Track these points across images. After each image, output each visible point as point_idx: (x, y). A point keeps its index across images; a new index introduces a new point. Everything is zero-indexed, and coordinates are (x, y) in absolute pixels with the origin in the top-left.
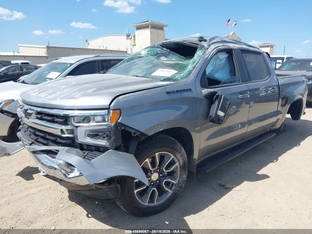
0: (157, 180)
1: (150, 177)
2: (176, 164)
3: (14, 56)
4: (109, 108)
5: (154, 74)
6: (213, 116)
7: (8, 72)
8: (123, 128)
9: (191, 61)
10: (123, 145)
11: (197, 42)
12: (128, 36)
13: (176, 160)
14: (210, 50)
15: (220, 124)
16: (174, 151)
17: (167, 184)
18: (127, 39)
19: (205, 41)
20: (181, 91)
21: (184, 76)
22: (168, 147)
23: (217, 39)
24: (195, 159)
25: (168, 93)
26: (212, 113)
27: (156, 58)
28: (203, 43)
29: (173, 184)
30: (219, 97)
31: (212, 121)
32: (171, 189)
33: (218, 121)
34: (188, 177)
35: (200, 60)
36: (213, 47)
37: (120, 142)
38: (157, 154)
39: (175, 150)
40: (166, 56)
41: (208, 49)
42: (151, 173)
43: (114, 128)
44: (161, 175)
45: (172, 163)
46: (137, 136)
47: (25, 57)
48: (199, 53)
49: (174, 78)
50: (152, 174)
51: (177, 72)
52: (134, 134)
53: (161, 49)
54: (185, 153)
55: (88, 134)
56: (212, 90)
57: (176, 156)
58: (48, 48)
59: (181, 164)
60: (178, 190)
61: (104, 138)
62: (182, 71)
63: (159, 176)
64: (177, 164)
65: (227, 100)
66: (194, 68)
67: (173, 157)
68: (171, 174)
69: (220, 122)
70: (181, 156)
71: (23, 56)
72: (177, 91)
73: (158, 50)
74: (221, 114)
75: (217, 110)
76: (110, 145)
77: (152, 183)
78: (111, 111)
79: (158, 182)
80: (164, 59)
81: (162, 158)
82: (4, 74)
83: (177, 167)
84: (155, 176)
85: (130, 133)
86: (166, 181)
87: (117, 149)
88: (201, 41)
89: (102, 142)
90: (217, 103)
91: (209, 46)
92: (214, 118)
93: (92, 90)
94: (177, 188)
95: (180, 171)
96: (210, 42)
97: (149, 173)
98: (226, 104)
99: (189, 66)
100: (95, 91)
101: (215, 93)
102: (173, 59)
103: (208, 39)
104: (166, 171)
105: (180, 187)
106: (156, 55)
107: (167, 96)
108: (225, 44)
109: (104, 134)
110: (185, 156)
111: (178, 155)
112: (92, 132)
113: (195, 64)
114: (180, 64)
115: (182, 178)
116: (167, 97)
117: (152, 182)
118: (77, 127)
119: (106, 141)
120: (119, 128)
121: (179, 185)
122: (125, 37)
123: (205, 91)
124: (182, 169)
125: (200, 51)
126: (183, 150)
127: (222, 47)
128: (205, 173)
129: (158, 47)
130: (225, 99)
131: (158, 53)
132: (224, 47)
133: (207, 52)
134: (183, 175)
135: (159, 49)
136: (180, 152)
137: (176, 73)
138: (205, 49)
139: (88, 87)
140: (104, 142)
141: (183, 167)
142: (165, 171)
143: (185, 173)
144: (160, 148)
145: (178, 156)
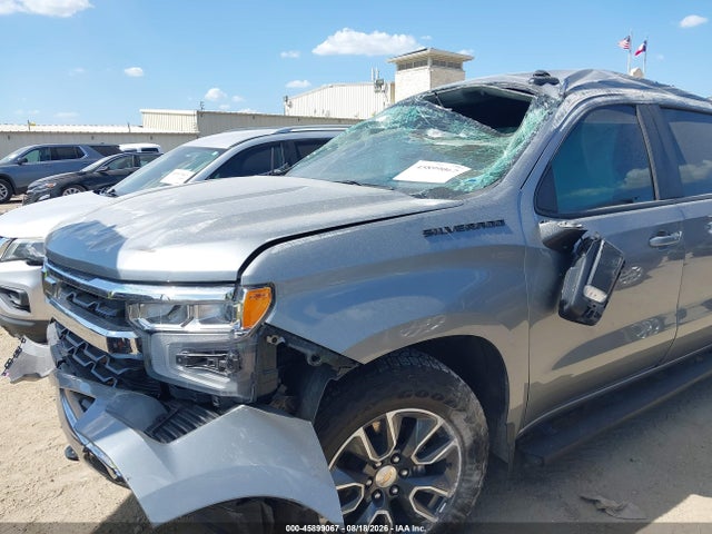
0: (392, 487)
1: (372, 478)
2: (452, 444)
3: (129, 134)
4: (239, 280)
5: (402, 177)
6: (572, 300)
7: (109, 169)
8: (281, 340)
9: (513, 138)
10: (283, 388)
11: (531, 87)
12: (379, 84)
13: (451, 431)
14: (566, 107)
15: (591, 323)
16: (444, 405)
17: (423, 498)
18: (377, 92)
19: (554, 82)
20: (471, 226)
21: (486, 182)
22: (426, 395)
23: (589, 76)
24: (512, 424)
25: (428, 233)
26: (569, 292)
27: (413, 132)
28: (547, 89)
29: (441, 498)
30: (589, 246)
31: (569, 315)
32: (433, 511)
33: (586, 314)
34: (488, 478)
35: (534, 135)
36: (575, 98)
37: (272, 381)
38: (390, 416)
39: (449, 402)
40: (443, 128)
41: (559, 104)
42: (375, 468)
43: (253, 343)
44: (405, 473)
45: (440, 439)
46: (324, 364)
47: (151, 137)
48: (534, 116)
49: (456, 189)
50: (377, 469)
51: (467, 169)
52: (315, 358)
53: (430, 107)
54: (481, 411)
55: (178, 357)
56: (570, 224)
57: (450, 421)
58: (200, 114)
59: (468, 442)
60: (455, 517)
61: (222, 369)
62: (482, 168)
63: (399, 474)
64: (455, 443)
65: (616, 254)
66: (516, 158)
67: (441, 422)
68: (435, 472)
69: (593, 318)
70: (468, 420)
71: (148, 134)
72: (459, 228)
73: (422, 112)
74: (595, 295)
75: (584, 282)
76: (239, 391)
77: (378, 496)
78: (245, 291)
79: (395, 491)
80: (435, 136)
81: (407, 425)
82: (101, 172)
83: (454, 450)
84: (387, 476)
85: (303, 356)
86: (418, 492)
87: (262, 402)
88: (540, 83)
89: (218, 383)
90: (582, 262)
91: (565, 96)
92: (575, 306)
93: (202, 225)
94: (454, 511)
95: (464, 463)
96: (566, 87)
97: (368, 469)
98: (610, 268)
99: (506, 153)
100: (210, 228)
101: (577, 233)
102: (462, 135)
103: (561, 79)
104: (420, 464)
105: (463, 509)
106: (414, 124)
107: (426, 242)
108: (614, 91)
109: (223, 358)
110: (481, 417)
111: (459, 419)
112: (191, 351)
113: (520, 147)
114: (478, 147)
115: (469, 481)
116: (426, 245)
117: (379, 491)
118: (151, 332)
119: (228, 380)
120: (269, 339)
121: (459, 501)
122: (372, 88)
123: (549, 227)
124: (471, 456)
125: (537, 112)
126: (475, 403)
127: (604, 99)
128: (542, 465)
129: (419, 104)
130: (610, 253)
131: (420, 119)
132: (609, 98)
133: (558, 114)
134: (471, 475)
135: (424, 109)
136: (463, 410)
137: (465, 174)
138: (551, 106)
139: (200, 214)
140: (222, 383)
141: (473, 452)
142: (417, 463)
143: (477, 468)
144: (401, 396)
145: (456, 422)
